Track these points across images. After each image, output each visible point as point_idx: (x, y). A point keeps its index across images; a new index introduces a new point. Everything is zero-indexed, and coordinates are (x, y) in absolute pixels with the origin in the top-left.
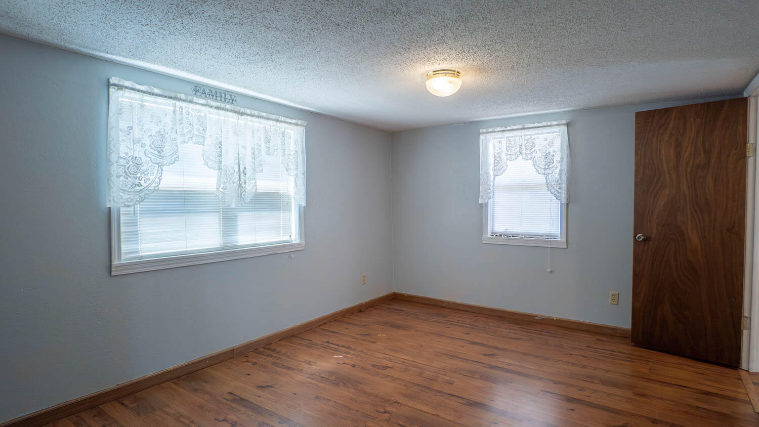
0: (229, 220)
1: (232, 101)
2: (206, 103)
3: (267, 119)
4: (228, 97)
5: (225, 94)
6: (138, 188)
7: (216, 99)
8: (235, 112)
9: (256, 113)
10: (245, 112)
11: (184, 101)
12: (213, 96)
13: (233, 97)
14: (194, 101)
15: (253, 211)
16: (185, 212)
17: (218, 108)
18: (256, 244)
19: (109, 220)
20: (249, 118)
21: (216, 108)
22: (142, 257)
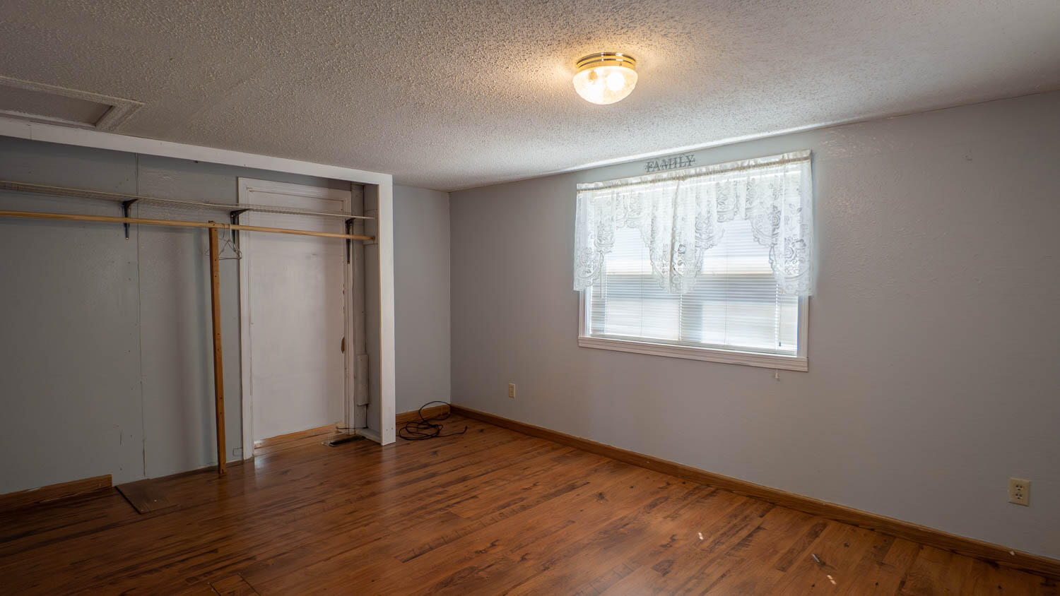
0: (691, 310)
1: (690, 163)
2: (639, 181)
3: (722, 172)
4: (684, 159)
5: (681, 158)
6: (588, 275)
7: (670, 168)
8: (674, 179)
9: (717, 167)
10: (687, 174)
11: (620, 186)
12: (666, 166)
13: (690, 157)
14: (629, 182)
15: (724, 300)
16: (643, 297)
17: (653, 181)
18: (727, 346)
19: (576, 301)
20: (695, 179)
21: (651, 182)
22: (604, 336)
